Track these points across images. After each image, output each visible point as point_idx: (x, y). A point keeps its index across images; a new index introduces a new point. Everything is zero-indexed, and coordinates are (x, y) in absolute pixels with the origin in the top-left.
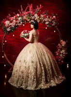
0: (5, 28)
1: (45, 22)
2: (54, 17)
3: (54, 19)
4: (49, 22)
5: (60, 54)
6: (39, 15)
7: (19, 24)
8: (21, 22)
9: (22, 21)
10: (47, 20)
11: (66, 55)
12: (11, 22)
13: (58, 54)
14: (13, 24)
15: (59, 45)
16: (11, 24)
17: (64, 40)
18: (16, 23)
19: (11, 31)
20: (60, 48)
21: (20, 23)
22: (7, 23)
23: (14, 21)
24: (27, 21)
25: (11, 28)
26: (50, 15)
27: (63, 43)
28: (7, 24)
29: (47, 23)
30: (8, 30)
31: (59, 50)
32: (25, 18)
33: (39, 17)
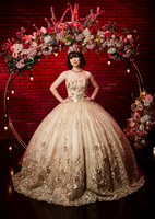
0: (13, 62)
1: (107, 48)
2: (129, 37)
3: (128, 43)
4: (117, 49)
5: (140, 123)
6: (94, 32)
7: (45, 53)
8: (51, 49)
9: (54, 46)
10: (112, 46)
12: (27, 46)
13: (133, 124)
14: (31, 53)
15: (137, 102)
16: (26, 52)
17: (148, 93)
18: (39, 50)
19: (25, 68)
20: (138, 111)
21: (47, 49)
22: (17, 48)
23: (35, 44)
24: (63, 45)
25: (25, 62)
26: (119, 32)
27: (148, 100)
28: (16, 51)
29: (111, 51)
30: (20, 65)
31: (136, 114)
32: (59, 37)
33: (92, 37)
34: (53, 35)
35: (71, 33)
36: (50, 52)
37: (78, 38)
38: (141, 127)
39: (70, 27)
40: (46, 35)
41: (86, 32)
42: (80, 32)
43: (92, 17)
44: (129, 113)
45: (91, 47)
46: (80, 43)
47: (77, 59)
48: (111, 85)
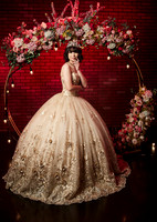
0: (13, 56)
1: (106, 43)
2: (129, 32)
3: (128, 39)
4: (117, 44)
5: (138, 119)
6: (94, 28)
7: (45, 47)
8: (51, 43)
9: (54, 40)
10: (112, 41)
11: (151, 123)
12: (27, 41)
13: (131, 120)
14: (31, 47)
15: (136, 98)
16: (26, 46)
17: (148, 88)
18: (39, 45)
19: (25, 62)
20: (137, 107)
21: (47, 44)
22: (18, 42)
23: (35, 39)
24: (63, 40)
25: (26, 56)
26: (119, 27)
27: (147, 95)
28: (17, 46)
29: (111, 46)
30: (20, 59)
32: (59, 32)
33: (92, 32)
34: (53, 30)
35: (71, 28)
36: (50, 47)
37: (78, 33)
38: (139, 123)
39: (70, 22)
40: (46, 29)
41: (86, 27)
42: (80, 27)
43: (92, 13)
44: (129, 109)
45: (91, 42)
46: (79, 38)
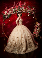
0: (5, 16)
2: (34, 9)
4: (31, 12)
12: (8, 12)
17: (39, 23)
18: (11, 13)
22: (6, 12)
23: (10, 11)
25: (8, 16)
26: (31, 8)
29: (29, 13)
30: (6, 17)
31: (36, 28)
32: (16, 9)
33: (25, 9)
36: (14, 13)
37: (21, 9)
39: (19, 7)
40: (13, 9)
41: (23, 8)
45: (24, 12)
46: (21, 11)
47: (20, 14)
48: (28, 22)
